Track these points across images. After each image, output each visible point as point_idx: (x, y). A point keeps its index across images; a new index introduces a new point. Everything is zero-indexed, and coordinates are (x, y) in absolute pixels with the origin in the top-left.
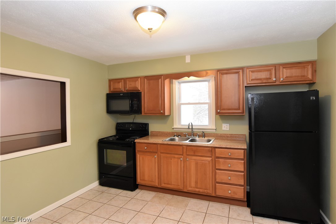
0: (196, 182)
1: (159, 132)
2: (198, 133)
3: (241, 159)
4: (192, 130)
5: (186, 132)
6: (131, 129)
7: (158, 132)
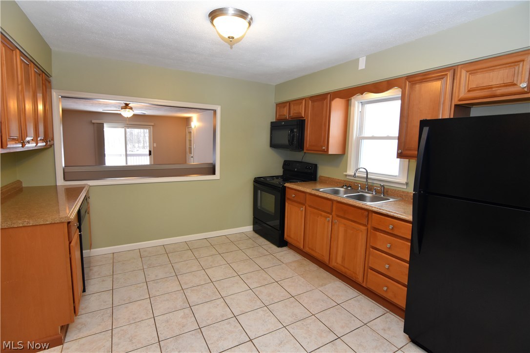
0: (343, 258)
1: (329, 178)
2: (376, 187)
3: (407, 240)
4: (367, 180)
5: (359, 182)
6: (296, 170)
7: (327, 177)
